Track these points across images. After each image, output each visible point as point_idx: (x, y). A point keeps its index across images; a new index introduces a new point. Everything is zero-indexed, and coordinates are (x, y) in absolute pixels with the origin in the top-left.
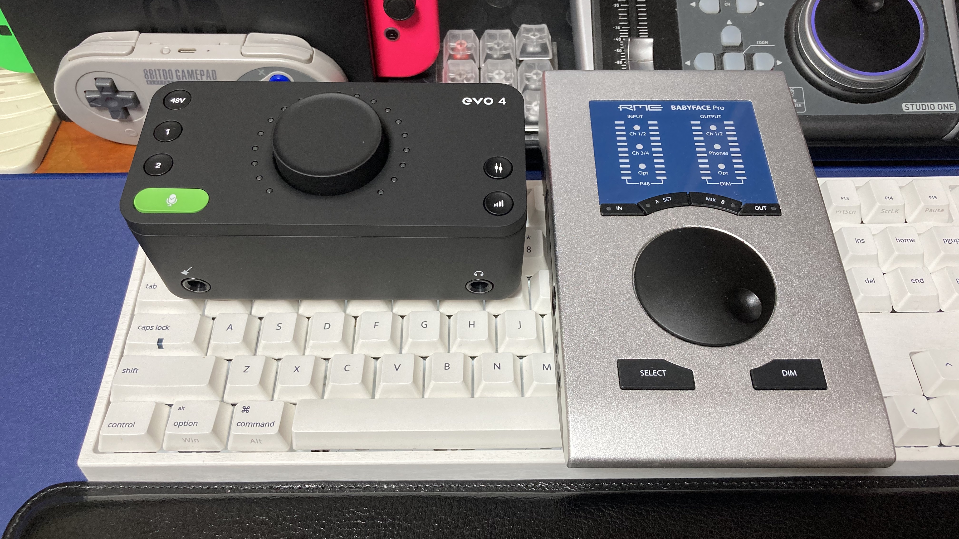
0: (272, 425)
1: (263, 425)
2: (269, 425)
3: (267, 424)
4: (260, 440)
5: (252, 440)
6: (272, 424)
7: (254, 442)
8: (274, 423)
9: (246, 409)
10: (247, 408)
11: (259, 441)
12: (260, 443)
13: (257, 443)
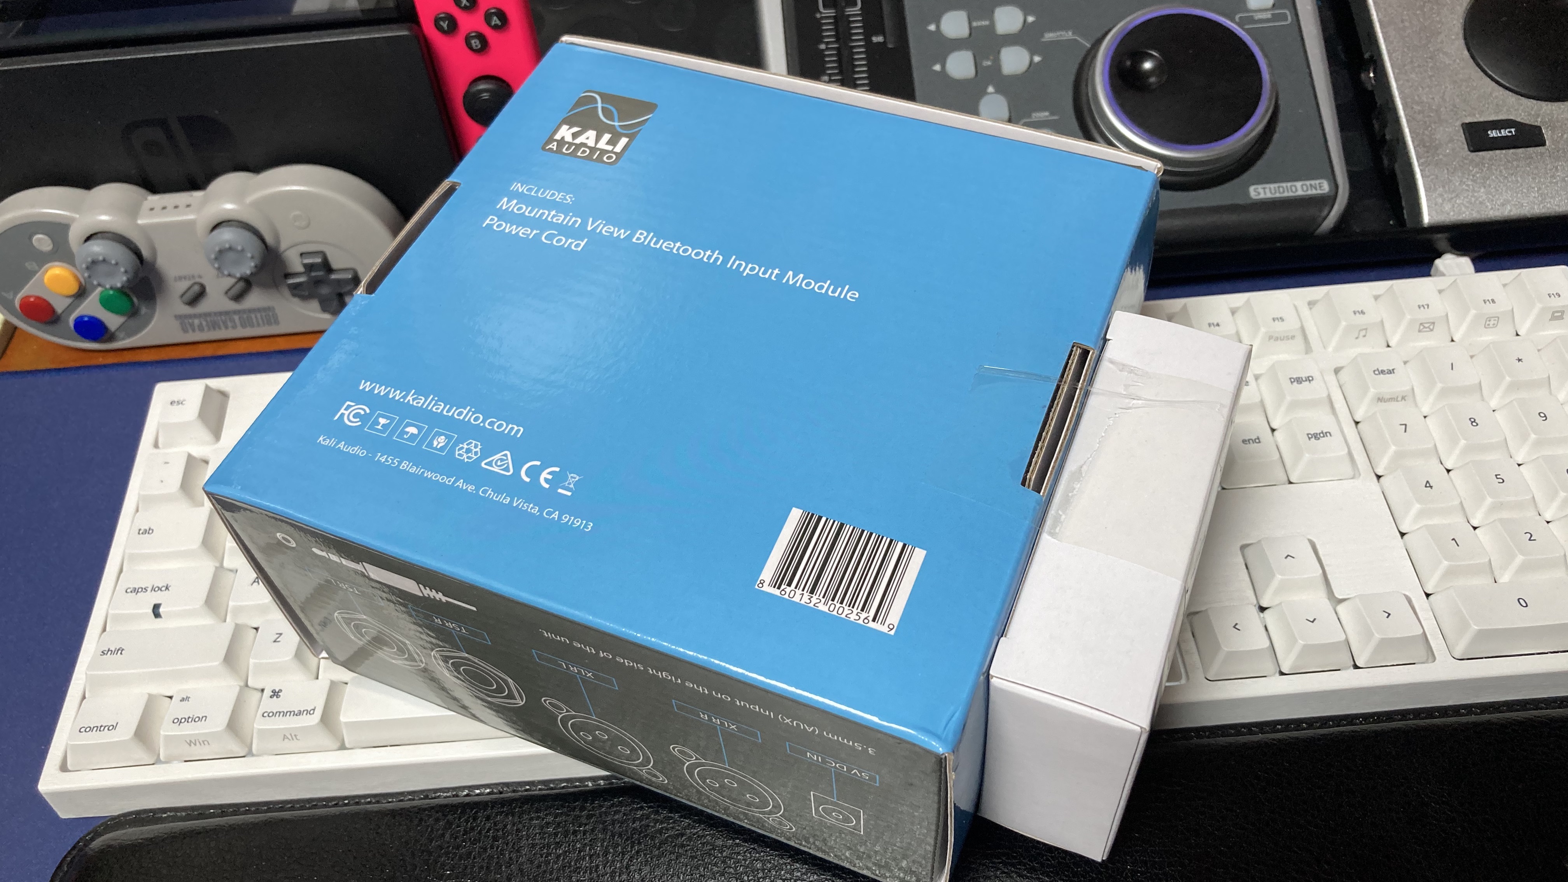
1: (300, 713)
2: (308, 712)
3: (305, 712)
5: (285, 735)
6: (312, 711)
7: (288, 738)
9: (276, 694)
10: (278, 692)
11: (294, 737)
12: (297, 739)
13: (293, 739)
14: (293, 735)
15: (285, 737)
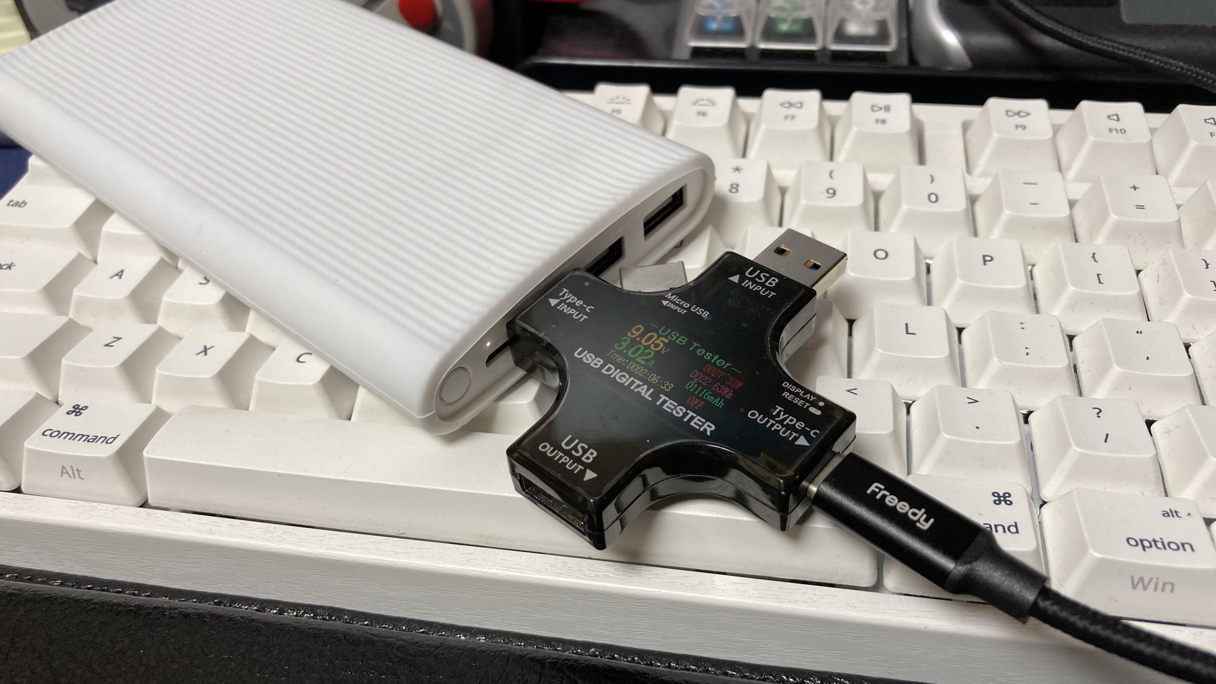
0: (109, 441)
1: (95, 439)
2: (106, 440)
3: (103, 439)
4: (78, 470)
5: (63, 467)
6: (112, 439)
7: (67, 473)
8: (115, 438)
9: (77, 410)
10: (82, 409)
11: (76, 473)
12: (79, 477)
13: (75, 477)
14: (75, 469)
15: (63, 471)
